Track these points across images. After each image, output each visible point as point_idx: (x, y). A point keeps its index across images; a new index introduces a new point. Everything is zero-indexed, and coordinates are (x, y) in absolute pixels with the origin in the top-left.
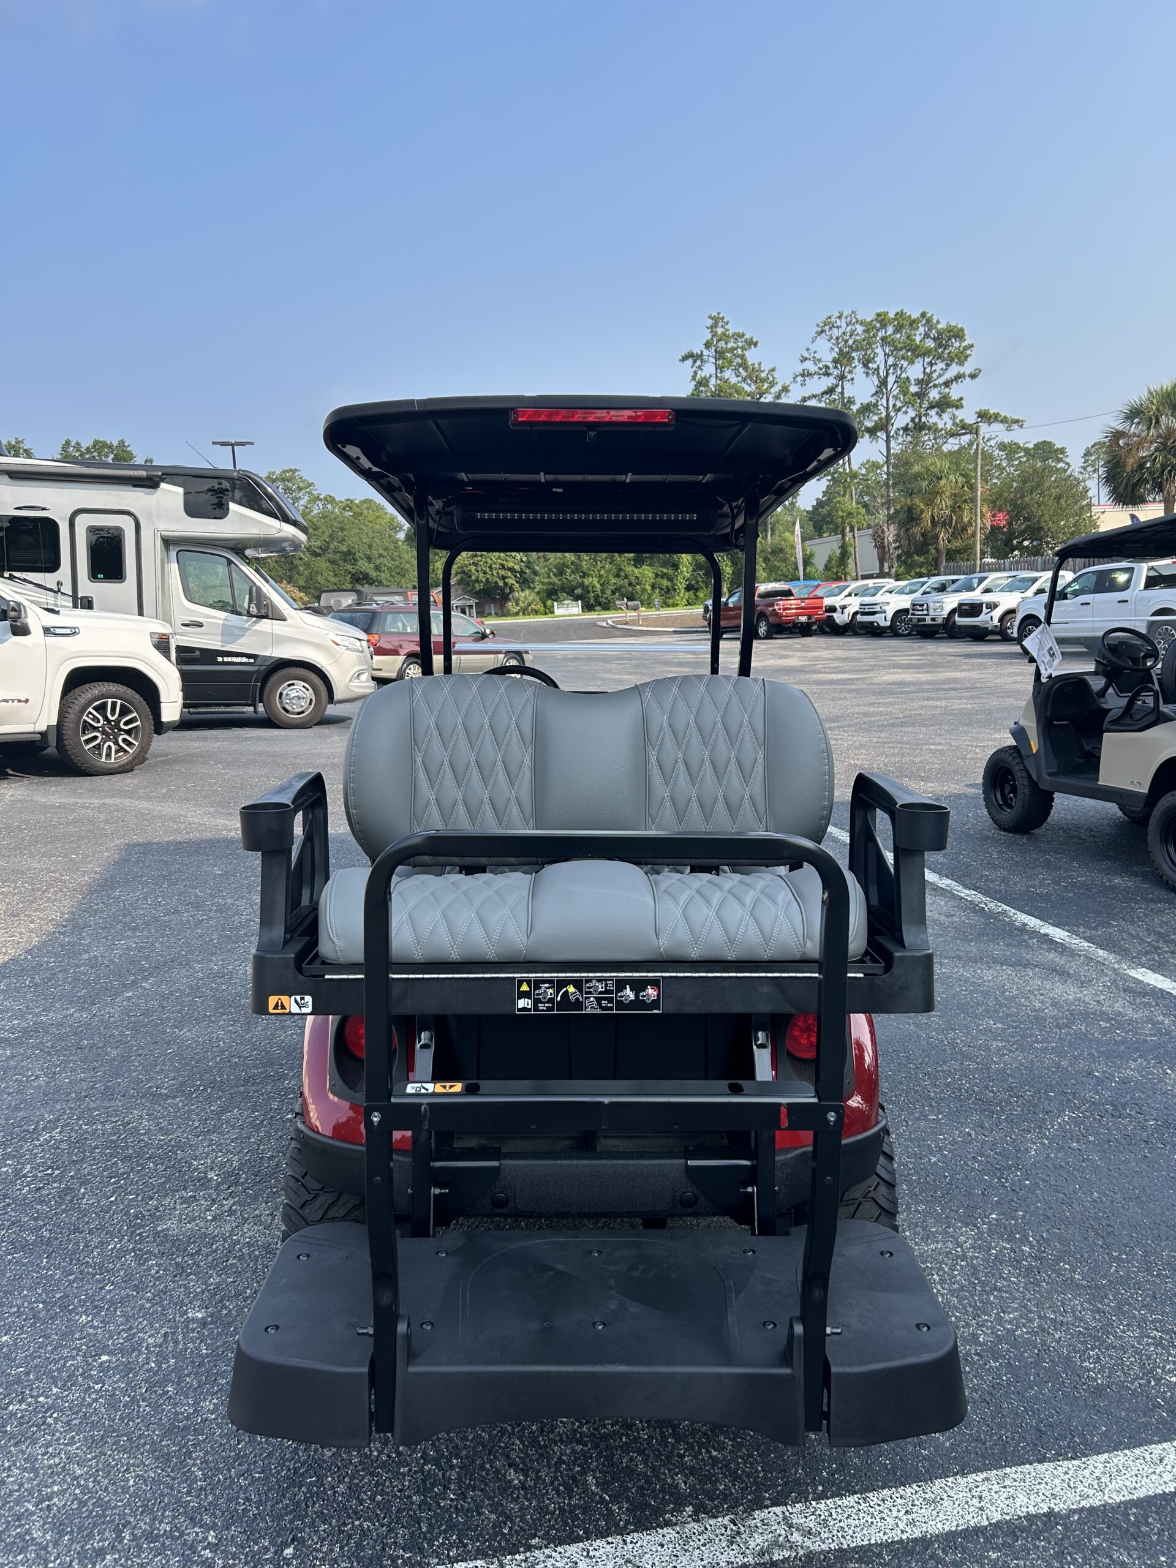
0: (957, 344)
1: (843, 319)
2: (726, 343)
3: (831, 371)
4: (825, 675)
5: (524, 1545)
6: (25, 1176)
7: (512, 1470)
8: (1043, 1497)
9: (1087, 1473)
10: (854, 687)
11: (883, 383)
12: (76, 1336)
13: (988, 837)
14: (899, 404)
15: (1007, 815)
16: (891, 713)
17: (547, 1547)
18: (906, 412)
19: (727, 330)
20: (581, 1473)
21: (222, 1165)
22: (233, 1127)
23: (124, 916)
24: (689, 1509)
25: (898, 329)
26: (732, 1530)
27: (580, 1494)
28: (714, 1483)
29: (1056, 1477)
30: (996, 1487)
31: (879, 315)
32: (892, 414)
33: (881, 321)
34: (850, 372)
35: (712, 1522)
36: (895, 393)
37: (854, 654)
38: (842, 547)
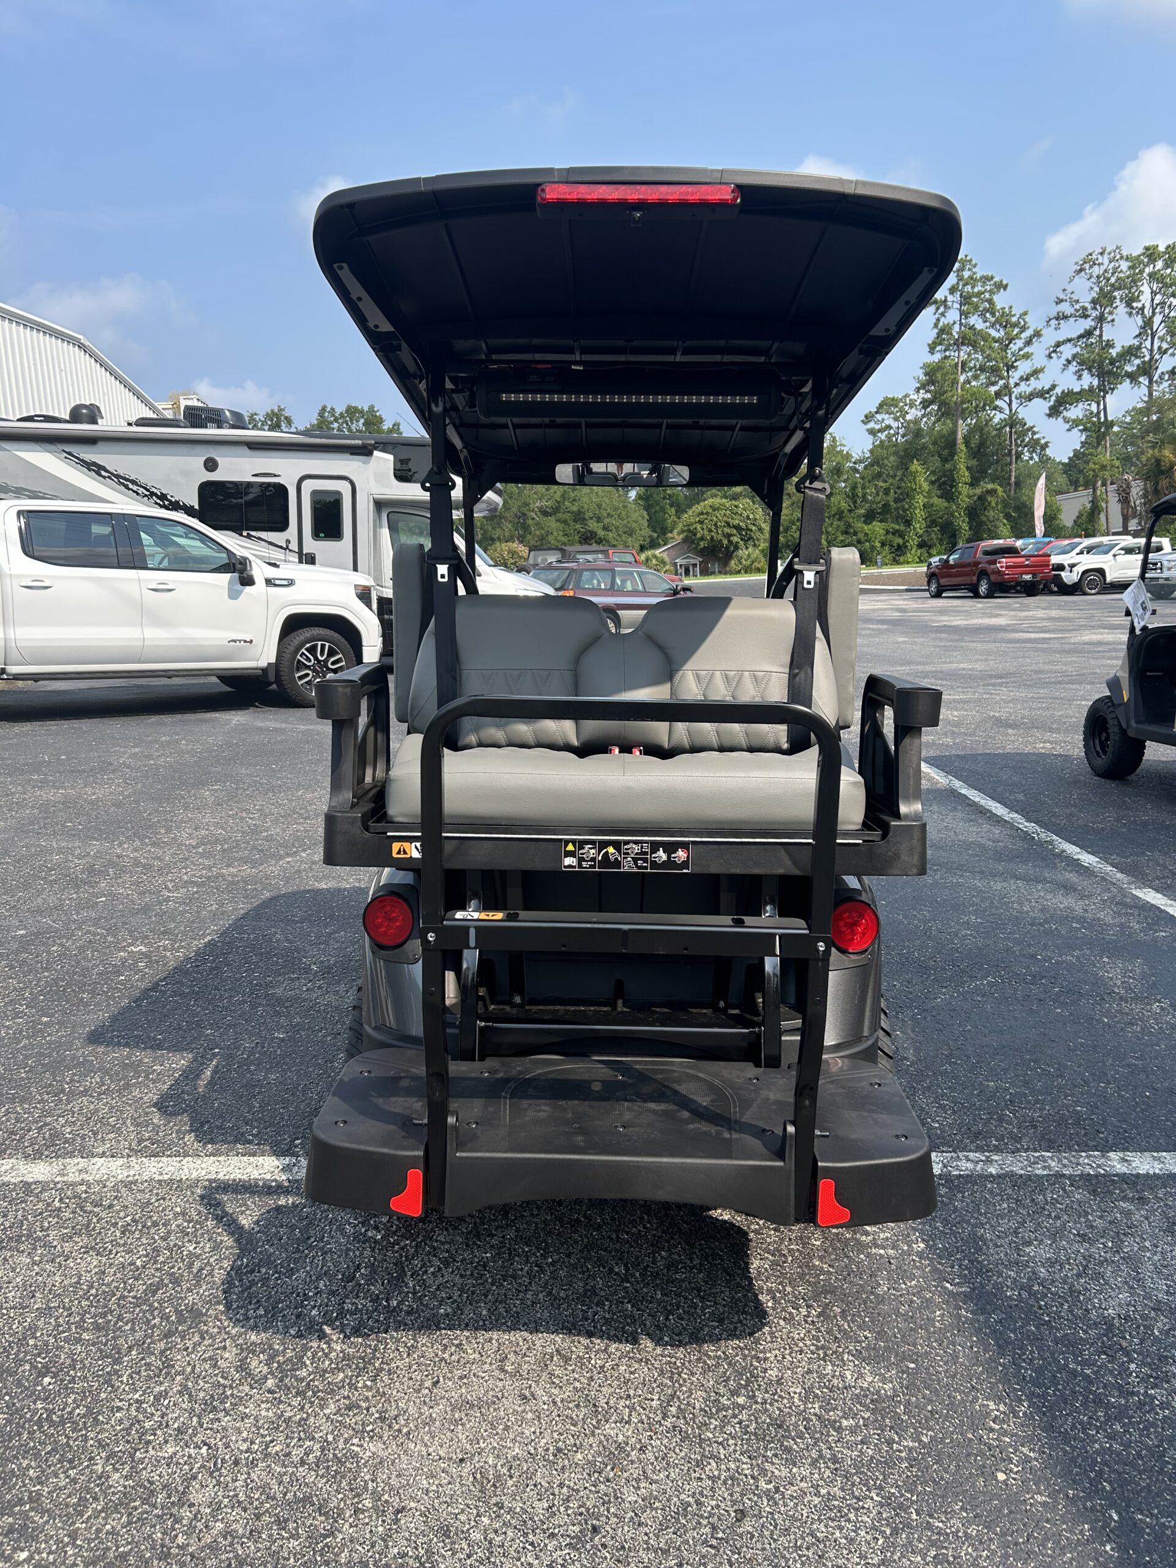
1: (1106, 256)
2: (973, 288)
3: (1089, 312)
10: (1045, 646)
11: (1148, 323)
13: (1079, 781)
14: (1165, 346)
15: (1102, 761)
16: (1065, 671)
18: (1173, 354)
19: (975, 273)
21: (322, 962)
25: (1169, 264)
31: (1147, 249)
32: (1157, 357)
33: (1149, 256)
34: (1111, 313)
36: (1162, 333)
37: (1071, 614)
38: (1092, 502)
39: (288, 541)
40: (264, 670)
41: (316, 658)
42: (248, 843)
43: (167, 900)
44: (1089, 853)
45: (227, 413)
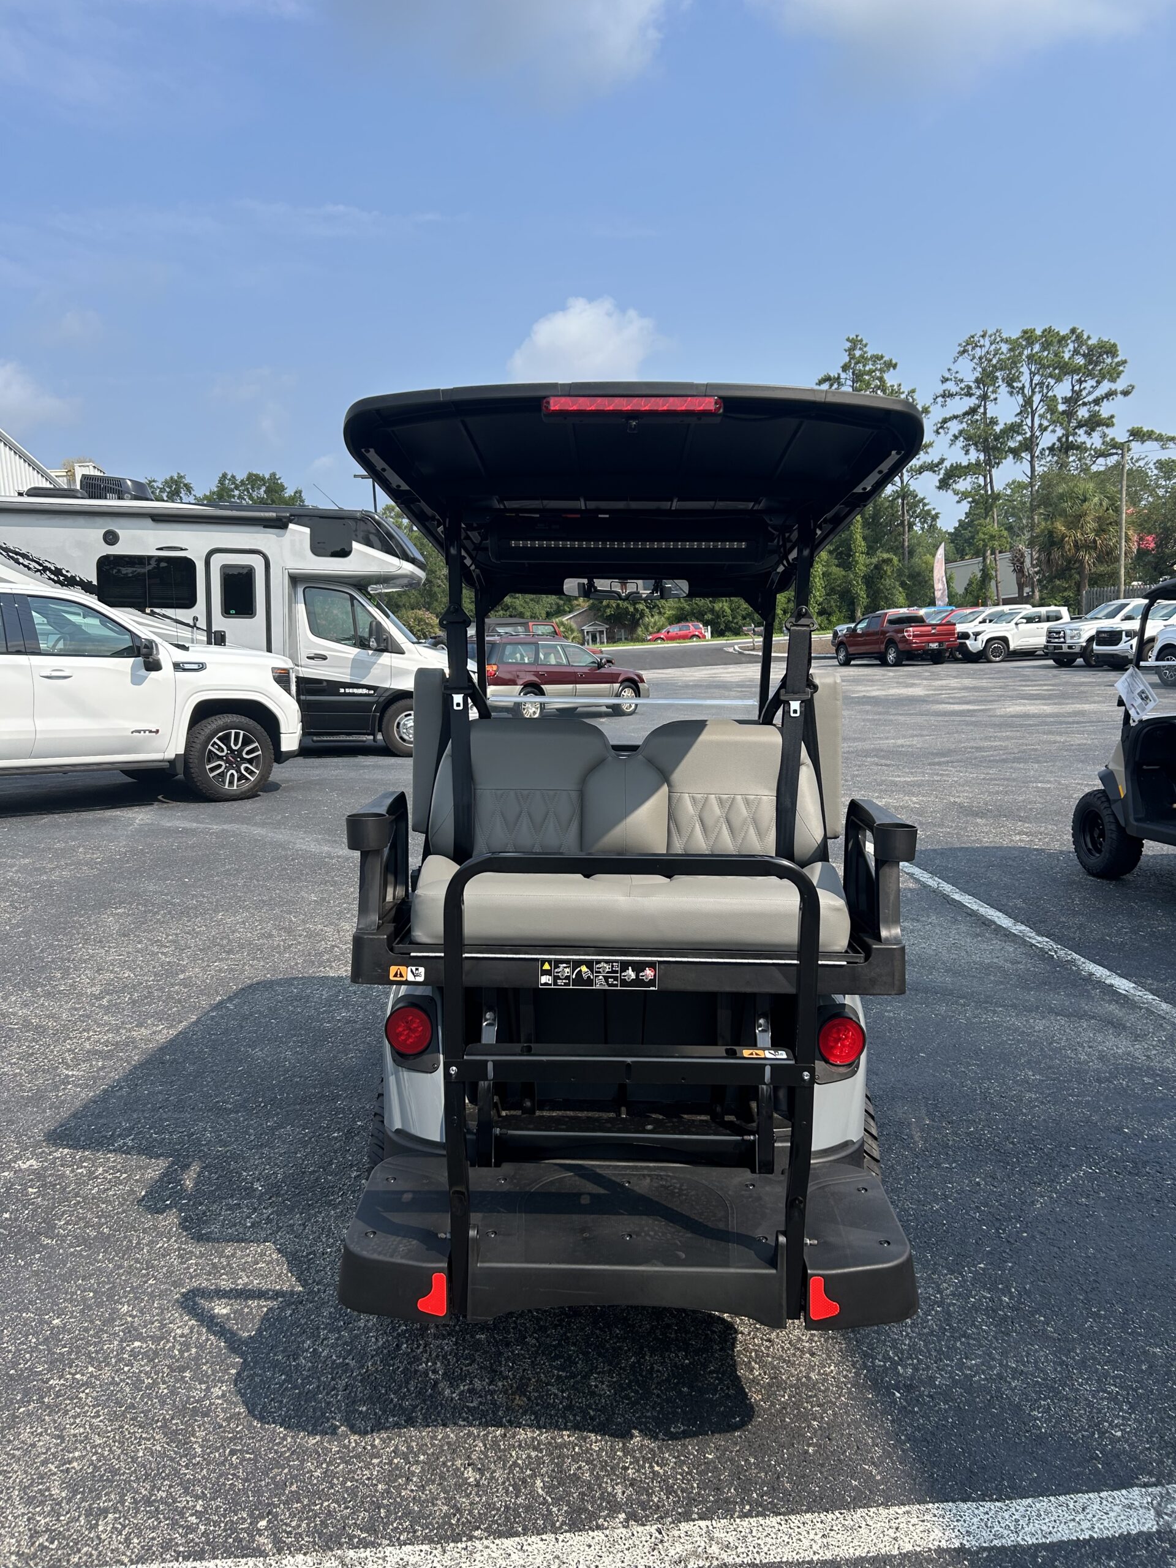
0: (1109, 361)
1: (987, 338)
2: (864, 366)
3: (974, 391)
4: (946, 706)
5: (467, 1535)
6: (96, 1177)
7: (470, 1469)
8: (957, 1533)
9: (1006, 1515)
10: (973, 719)
11: (1028, 402)
12: (117, 1323)
13: (1074, 882)
14: (1045, 423)
15: (1095, 860)
16: (1006, 748)
17: (486, 1539)
18: (1054, 431)
19: (866, 353)
20: (530, 1477)
21: (268, 1177)
22: (284, 1142)
23: (221, 939)
24: (622, 1516)
25: (1044, 348)
26: (656, 1538)
27: (526, 1495)
28: (649, 1495)
29: (975, 1516)
30: (914, 1520)
31: (1025, 332)
32: (1038, 434)
33: (1027, 339)
34: (994, 392)
35: (640, 1529)
36: (1042, 412)
37: (984, 683)
38: (983, 570)
39: (196, 619)
40: (172, 762)
41: (229, 748)
42: (161, 989)
43: (65, 1081)
44: (1121, 976)
45: (129, 483)
